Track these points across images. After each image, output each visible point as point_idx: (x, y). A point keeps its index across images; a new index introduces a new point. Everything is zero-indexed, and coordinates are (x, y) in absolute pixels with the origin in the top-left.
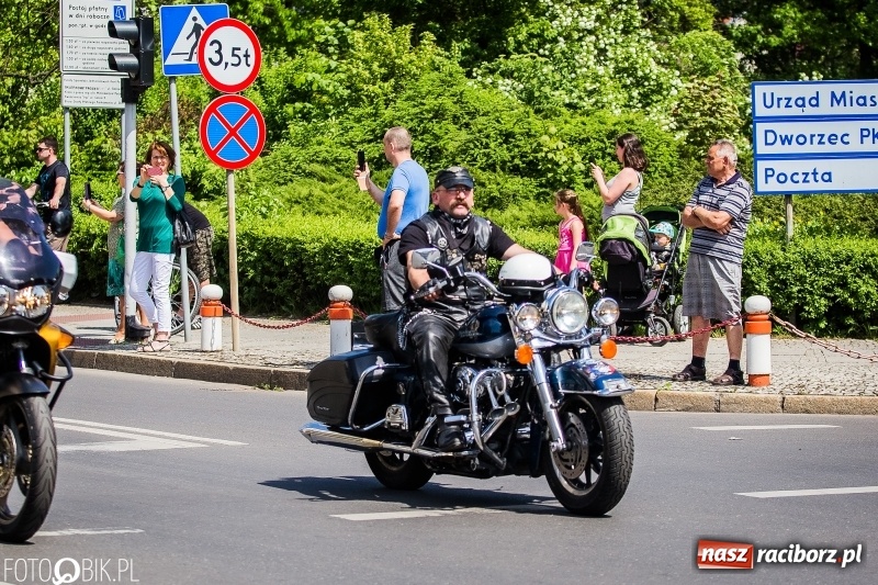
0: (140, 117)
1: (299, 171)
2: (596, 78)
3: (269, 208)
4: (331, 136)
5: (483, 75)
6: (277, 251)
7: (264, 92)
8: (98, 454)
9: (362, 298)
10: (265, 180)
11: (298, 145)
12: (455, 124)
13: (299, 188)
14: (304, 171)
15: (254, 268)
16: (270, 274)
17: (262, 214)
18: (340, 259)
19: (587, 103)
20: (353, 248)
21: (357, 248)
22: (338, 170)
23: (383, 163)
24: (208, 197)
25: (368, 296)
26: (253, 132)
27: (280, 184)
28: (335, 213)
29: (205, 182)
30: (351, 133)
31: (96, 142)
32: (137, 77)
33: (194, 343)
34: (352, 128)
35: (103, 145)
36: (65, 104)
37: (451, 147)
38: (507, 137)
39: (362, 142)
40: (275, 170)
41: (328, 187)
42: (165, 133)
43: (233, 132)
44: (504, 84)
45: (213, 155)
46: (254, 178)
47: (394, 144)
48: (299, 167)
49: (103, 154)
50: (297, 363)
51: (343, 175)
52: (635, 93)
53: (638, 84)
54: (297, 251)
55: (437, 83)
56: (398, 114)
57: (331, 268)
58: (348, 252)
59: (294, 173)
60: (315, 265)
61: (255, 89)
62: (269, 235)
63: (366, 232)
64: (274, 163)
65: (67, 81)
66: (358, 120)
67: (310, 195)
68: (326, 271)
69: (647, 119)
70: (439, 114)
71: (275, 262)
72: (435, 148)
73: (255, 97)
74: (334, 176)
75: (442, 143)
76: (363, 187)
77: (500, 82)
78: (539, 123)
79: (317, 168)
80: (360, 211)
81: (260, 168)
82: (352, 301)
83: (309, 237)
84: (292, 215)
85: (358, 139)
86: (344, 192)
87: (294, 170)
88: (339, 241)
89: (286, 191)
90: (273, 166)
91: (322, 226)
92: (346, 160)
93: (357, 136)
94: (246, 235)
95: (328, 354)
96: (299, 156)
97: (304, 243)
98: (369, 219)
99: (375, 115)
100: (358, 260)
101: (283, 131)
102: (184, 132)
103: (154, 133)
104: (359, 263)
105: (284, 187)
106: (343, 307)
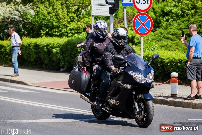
0: (116, 19)
3: (154, 48)
4: (174, 27)
6: (156, 62)
7: (155, 13)
9: (181, 77)
10: (154, 39)
11: (164, 29)
13: (164, 42)
14: (166, 37)
17: (152, 50)
18: (175, 65)
20: (180, 61)
21: (181, 61)
22: (177, 37)
23: (190, 36)
24: (136, 45)
25: (184, 76)
26: (149, 25)
27: (158, 41)
28: (174, 50)
29: (135, 40)
30: (181, 26)
32: (114, 6)
34: (180, 24)
36: (92, 14)
39: (184, 29)
40: (157, 37)
41: (173, 42)
43: (143, 24)
45: (136, 31)
46: (150, 39)
47: (192, 29)
48: (164, 36)
50: (160, 96)
51: (178, 39)
54: (162, 62)
56: (196, 20)
57: (173, 67)
58: (178, 63)
59: (163, 38)
60: (167, 66)
64: (157, 34)
65: (93, 7)
66: (183, 22)
67: (167, 44)
68: (171, 68)
71: (155, 65)
73: (152, 14)
74: (175, 39)
76: (183, 42)
79: (170, 36)
80: (183, 50)
81: (152, 36)
82: (178, 77)
83: (166, 58)
84: (161, 51)
85: (183, 28)
86: (178, 44)
87: (163, 37)
88: (175, 59)
89: (160, 43)
90: (156, 36)
91: (170, 54)
92: (179, 34)
93: (183, 27)
94: (147, 56)
95: (170, 94)
96: (165, 32)
97: (164, 59)
98: (185, 52)
99: (189, 20)
100: (181, 65)
101: (160, 25)
102: (129, 24)
103: (120, 25)
104: (181, 66)
105: (160, 42)
106: (175, 79)
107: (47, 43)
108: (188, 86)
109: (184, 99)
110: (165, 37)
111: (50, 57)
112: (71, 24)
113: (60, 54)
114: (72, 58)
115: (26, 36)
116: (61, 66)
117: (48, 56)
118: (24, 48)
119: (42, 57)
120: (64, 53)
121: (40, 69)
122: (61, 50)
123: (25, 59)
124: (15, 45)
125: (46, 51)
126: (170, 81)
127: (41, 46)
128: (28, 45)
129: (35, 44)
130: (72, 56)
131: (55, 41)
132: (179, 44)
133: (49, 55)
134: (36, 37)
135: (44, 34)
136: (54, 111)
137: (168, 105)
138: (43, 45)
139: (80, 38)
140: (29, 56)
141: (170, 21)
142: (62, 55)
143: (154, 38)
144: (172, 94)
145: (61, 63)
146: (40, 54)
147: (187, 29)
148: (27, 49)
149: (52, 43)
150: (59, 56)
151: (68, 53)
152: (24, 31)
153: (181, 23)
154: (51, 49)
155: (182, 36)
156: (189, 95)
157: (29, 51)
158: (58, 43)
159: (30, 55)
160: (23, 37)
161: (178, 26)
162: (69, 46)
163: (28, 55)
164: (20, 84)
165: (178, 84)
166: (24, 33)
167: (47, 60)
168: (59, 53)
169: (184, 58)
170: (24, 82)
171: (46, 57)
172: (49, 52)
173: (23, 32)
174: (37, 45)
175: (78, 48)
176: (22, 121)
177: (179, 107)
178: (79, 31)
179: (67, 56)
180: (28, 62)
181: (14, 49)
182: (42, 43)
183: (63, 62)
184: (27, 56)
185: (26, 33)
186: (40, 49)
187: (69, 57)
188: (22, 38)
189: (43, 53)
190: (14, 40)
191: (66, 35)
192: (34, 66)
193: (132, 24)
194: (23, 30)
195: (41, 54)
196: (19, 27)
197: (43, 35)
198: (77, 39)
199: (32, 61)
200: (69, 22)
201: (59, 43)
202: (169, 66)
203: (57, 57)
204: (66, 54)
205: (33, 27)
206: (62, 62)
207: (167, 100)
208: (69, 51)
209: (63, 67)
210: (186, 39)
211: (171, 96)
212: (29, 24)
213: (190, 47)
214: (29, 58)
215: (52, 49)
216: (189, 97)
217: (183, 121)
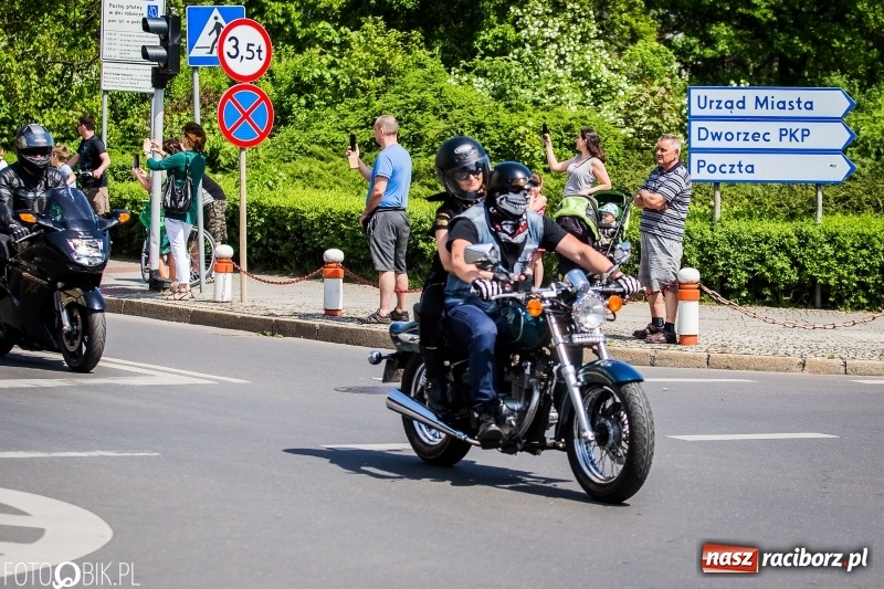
0: (168, 101)
2: (556, 80)
3: (275, 182)
4: (329, 125)
5: (461, 74)
6: (280, 218)
7: (275, 83)
8: (123, 386)
10: (272, 157)
11: (300, 129)
12: (435, 115)
13: (300, 165)
14: (305, 151)
15: (261, 232)
16: (275, 237)
17: (269, 186)
18: (333, 227)
19: (548, 101)
20: (346, 217)
21: (348, 218)
22: (335, 151)
23: (373, 146)
24: (223, 171)
26: (263, 116)
27: (285, 162)
28: (331, 188)
29: (221, 157)
30: (346, 120)
31: (130, 121)
32: (166, 66)
33: (208, 295)
34: (347, 115)
35: (136, 124)
36: (103, 88)
37: (431, 134)
38: (479, 127)
39: (356, 128)
40: (281, 150)
41: (325, 165)
42: (188, 115)
43: (246, 116)
44: (479, 82)
45: (228, 135)
46: (262, 156)
47: (384, 129)
49: (135, 132)
50: (295, 314)
51: (340, 155)
52: (588, 94)
53: (591, 86)
54: (298, 218)
55: (421, 79)
56: (387, 105)
57: (327, 234)
58: (341, 221)
59: (296, 152)
60: (312, 231)
61: (267, 80)
62: (274, 205)
63: (357, 204)
64: (281, 143)
65: (107, 68)
66: (353, 109)
67: (310, 171)
68: (321, 237)
69: (598, 115)
70: (421, 106)
71: (278, 228)
72: (418, 135)
73: (267, 87)
74: (331, 156)
75: (423, 131)
77: (474, 80)
78: (506, 116)
79: (317, 148)
80: (352, 186)
81: (268, 148)
82: (343, 263)
83: (308, 207)
84: (294, 188)
85: (352, 125)
86: (339, 170)
87: (297, 150)
88: (333, 211)
89: (291, 168)
90: (279, 147)
91: (319, 198)
92: (342, 143)
93: (352, 122)
94: (254, 204)
95: (322, 308)
96: (302, 138)
97: (304, 212)
98: (359, 193)
99: (368, 105)
100: (349, 228)
101: (289, 117)
103: (180, 115)
104: (351, 231)
105: (288, 164)
106: (336, 267)
108: (371, 287)
109: (361, 321)
110: (302, 151)
126: (322, 272)
137: (316, 339)
143: (272, 154)
144: (328, 308)
153: (347, 112)
155: (349, 147)
156: (375, 311)
161: (338, 121)
165: (347, 280)
177: (347, 343)
202: (317, 230)
207: (314, 325)
210: (361, 156)
211: (325, 314)
213: (374, 178)
216: (376, 318)
217: (362, 385)
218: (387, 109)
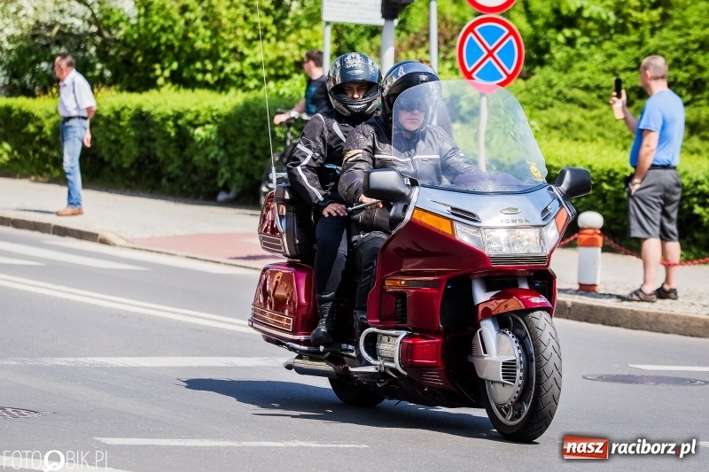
0: (403, 35)
1: (561, 97)
4: (593, 66)
7: (530, 17)
9: (614, 227)
11: (560, 70)
13: (559, 114)
14: (565, 97)
20: (608, 175)
21: (611, 177)
22: (600, 97)
23: (642, 93)
25: (620, 224)
26: (511, 55)
27: (540, 108)
28: (593, 140)
30: (614, 61)
34: (610, 56)
39: (626, 70)
40: (536, 95)
41: (588, 114)
45: (469, 76)
47: (651, 73)
48: (560, 92)
51: (604, 103)
56: (663, 43)
58: (603, 181)
59: (554, 98)
63: (616, 159)
64: (535, 87)
66: (622, 48)
67: (570, 121)
72: (699, 80)
73: (520, 22)
74: (595, 103)
76: (619, 114)
79: (579, 94)
80: (620, 139)
81: (521, 92)
82: (602, 229)
84: (549, 140)
85: (621, 67)
86: (604, 120)
87: (555, 95)
88: (594, 168)
89: (546, 116)
90: (534, 91)
91: (578, 152)
92: (609, 88)
93: (619, 63)
95: (576, 282)
96: (561, 81)
98: (625, 148)
99: (640, 44)
100: (612, 189)
101: (547, 56)
102: (446, 53)
103: (418, 53)
104: (614, 192)
105: (544, 112)
106: (592, 234)
107: (177, 109)
108: (634, 258)
109: (622, 298)
110: (560, 96)
111: (187, 153)
112: (257, 49)
113: (218, 145)
114: (257, 158)
115: (107, 82)
116: (221, 184)
117: (178, 150)
118: (101, 123)
119: (159, 154)
120: (231, 143)
121: (151, 193)
122: (221, 132)
123: (102, 158)
124: (74, 113)
125: (173, 134)
126: (576, 239)
127: (158, 119)
128: (112, 116)
129: (138, 112)
130: (258, 152)
131: (202, 102)
132: (607, 121)
133: (182, 148)
134: (141, 88)
135: (166, 80)
136: (194, 330)
137: (568, 318)
138: (164, 116)
139: (284, 93)
140: (117, 151)
141: (578, 46)
142: (224, 147)
143: (525, 99)
144: (583, 282)
145: (219, 175)
146: (152, 145)
147: (635, 73)
148: (111, 127)
149: (194, 109)
150: (214, 152)
151: (244, 144)
152: (102, 70)
153: (616, 51)
154: (188, 127)
155: (615, 94)
156: (638, 287)
157: (118, 135)
158: (212, 111)
159: (119, 147)
160: (97, 87)
161: (605, 62)
162: (246, 119)
163: (114, 147)
164: (87, 239)
165: (605, 249)
166: (102, 74)
167: (175, 165)
168: (213, 143)
169: (624, 166)
170: (97, 235)
171: (171, 152)
172: (183, 138)
173: (97, 73)
174: (144, 115)
175: (275, 125)
176: (90, 360)
177: (604, 323)
178: (281, 72)
179: (242, 153)
180: (113, 170)
181: (70, 127)
182: (159, 110)
183: (227, 171)
184: (110, 150)
185: (108, 73)
186: (153, 126)
187: (247, 157)
188: (96, 90)
189: (163, 142)
190: (72, 96)
191: (239, 83)
192: (133, 184)
193: (455, 53)
194: (99, 66)
195: (157, 143)
196: (87, 55)
197: (160, 81)
198: (274, 98)
199: (126, 165)
200: (249, 43)
201: (215, 108)
203: (207, 156)
204: (237, 146)
205: (130, 55)
206: (223, 170)
207: (564, 302)
208: (248, 136)
209: (226, 188)
211: (580, 289)
212: (119, 45)
213: (641, 134)
214: (116, 156)
215: (192, 130)
216: (638, 295)
217: (615, 373)
218: (665, 48)
